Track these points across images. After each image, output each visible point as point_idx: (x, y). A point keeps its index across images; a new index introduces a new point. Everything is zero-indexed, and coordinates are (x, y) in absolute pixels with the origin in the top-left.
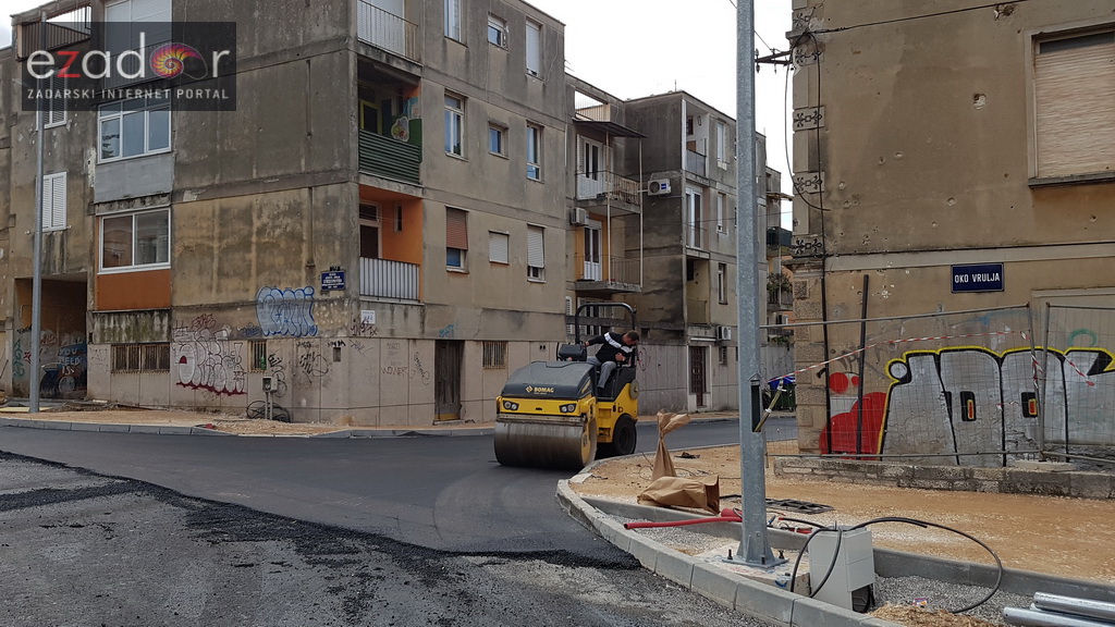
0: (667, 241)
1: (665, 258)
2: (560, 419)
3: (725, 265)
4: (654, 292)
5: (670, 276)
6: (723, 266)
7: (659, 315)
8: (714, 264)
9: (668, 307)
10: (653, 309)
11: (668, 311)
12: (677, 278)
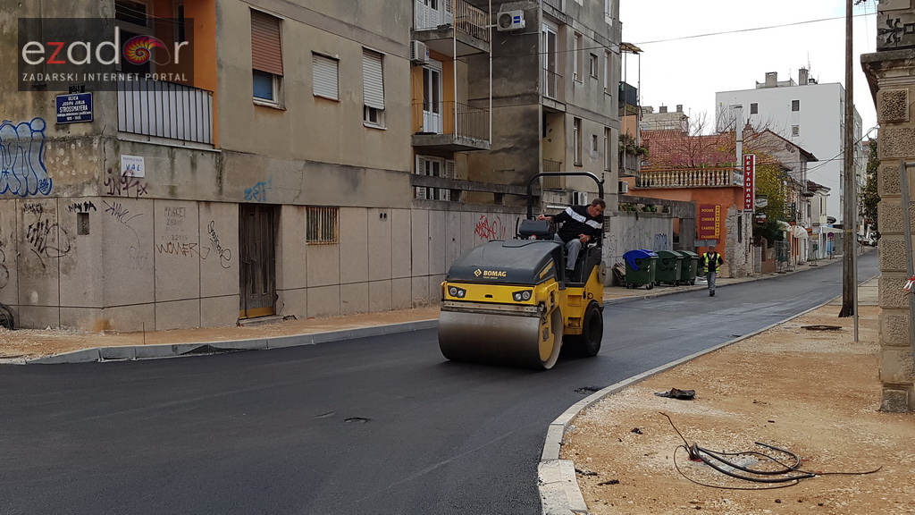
0: (520, 88)
1: (517, 109)
2: (512, 308)
3: (579, 120)
4: (504, 150)
5: (523, 131)
6: (578, 121)
7: (509, 178)
8: (570, 118)
9: (519, 168)
10: (502, 171)
11: (521, 173)
12: (531, 132)
